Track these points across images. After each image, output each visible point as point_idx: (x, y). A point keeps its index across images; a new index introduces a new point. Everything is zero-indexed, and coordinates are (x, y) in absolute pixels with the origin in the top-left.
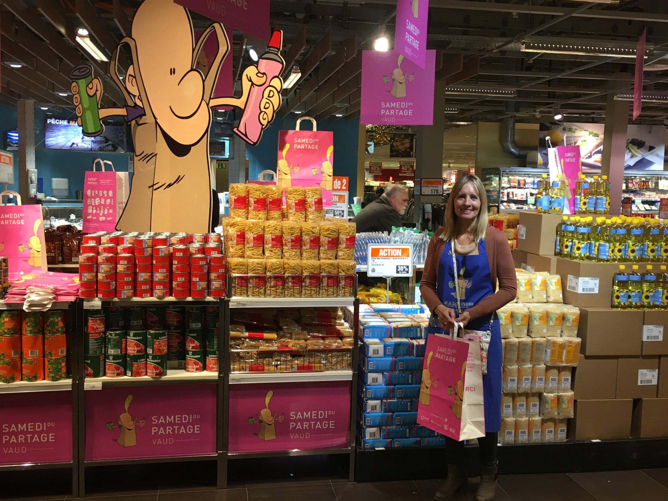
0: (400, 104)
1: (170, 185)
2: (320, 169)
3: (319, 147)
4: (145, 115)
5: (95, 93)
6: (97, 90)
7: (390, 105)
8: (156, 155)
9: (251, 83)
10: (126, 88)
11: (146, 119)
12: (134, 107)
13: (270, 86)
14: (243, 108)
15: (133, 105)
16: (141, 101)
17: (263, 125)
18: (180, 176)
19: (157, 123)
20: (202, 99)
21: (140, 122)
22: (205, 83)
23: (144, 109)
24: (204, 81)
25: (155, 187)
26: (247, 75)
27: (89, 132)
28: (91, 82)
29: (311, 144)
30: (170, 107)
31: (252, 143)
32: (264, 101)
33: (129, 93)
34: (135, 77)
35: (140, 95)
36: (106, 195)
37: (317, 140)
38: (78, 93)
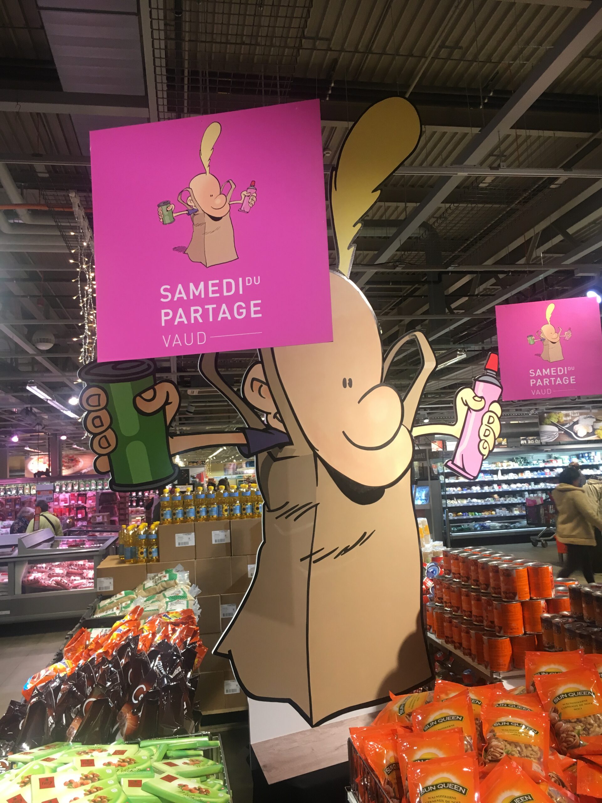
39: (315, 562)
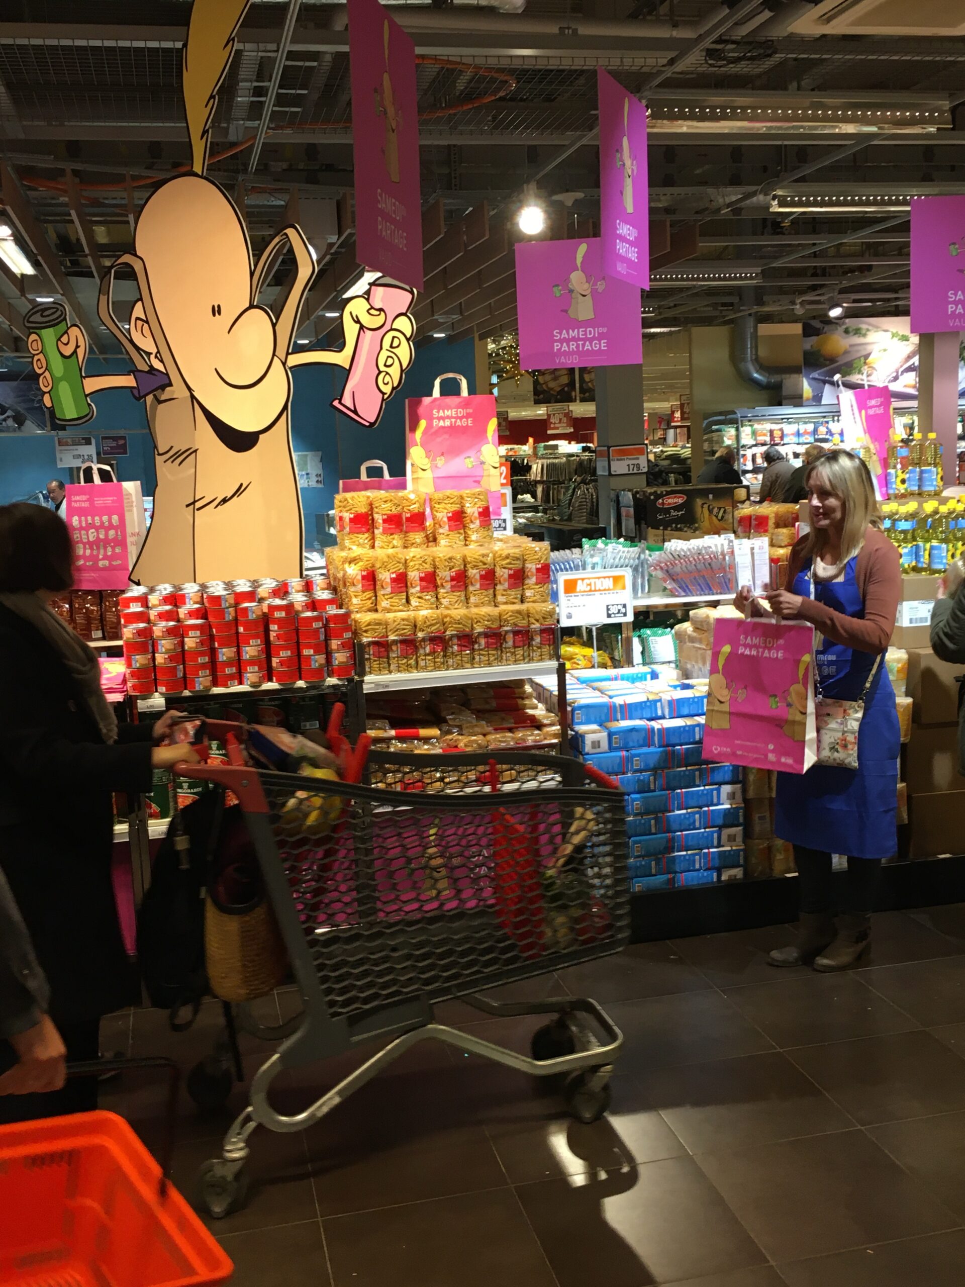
0: (585, 331)
1: (225, 501)
2: (479, 458)
3: (473, 422)
4: (170, 385)
5: (75, 352)
6: (77, 347)
7: (568, 334)
8: (196, 451)
9: (358, 326)
10: (131, 341)
11: (173, 392)
12: (147, 372)
13: (392, 329)
14: (348, 368)
15: (147, 369)
16: (162, 361)
17: (384, 394)
18: (241, 485)
19: (193, 397)
20: (274, 355)
21: (163, 398)
22: (277, 328)
23: (167, 374)
24: (274, 325)
25: (198, 505)
26: (351, 313)
27: (68, 417)
28: (66, 332)
29: (461, 418)
30: (216, 370)
31: (367, 424)
32: (384, 354)
33: (138, 349)
34: (147, 322)
35: (158, 352)
36: (107, 524)
37: (470, 411)
38: (41, 352)
39: (198, 509)
